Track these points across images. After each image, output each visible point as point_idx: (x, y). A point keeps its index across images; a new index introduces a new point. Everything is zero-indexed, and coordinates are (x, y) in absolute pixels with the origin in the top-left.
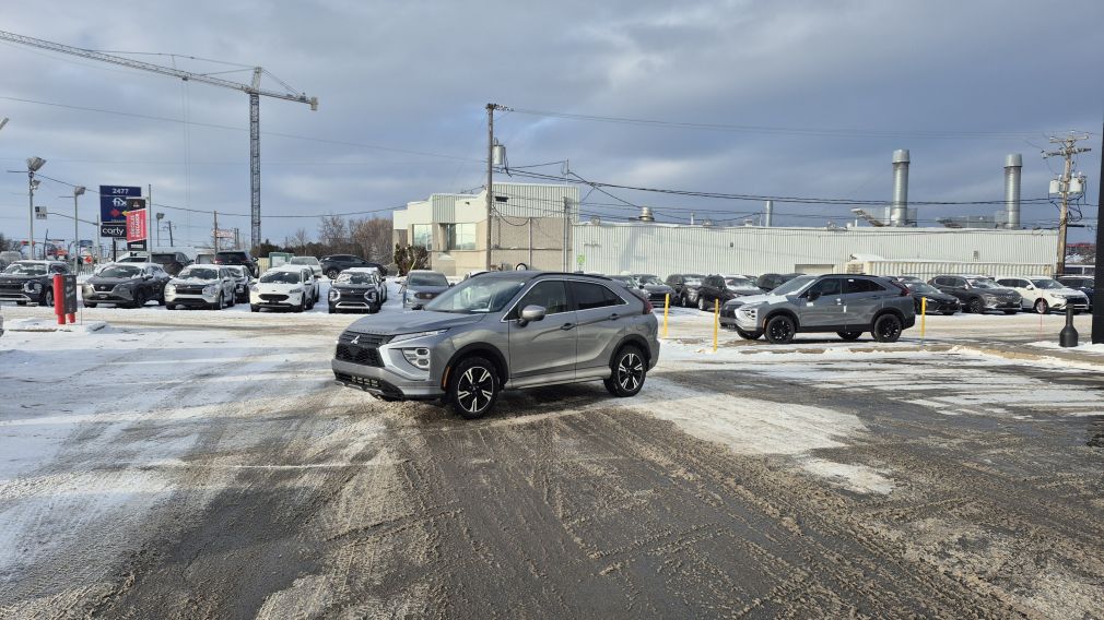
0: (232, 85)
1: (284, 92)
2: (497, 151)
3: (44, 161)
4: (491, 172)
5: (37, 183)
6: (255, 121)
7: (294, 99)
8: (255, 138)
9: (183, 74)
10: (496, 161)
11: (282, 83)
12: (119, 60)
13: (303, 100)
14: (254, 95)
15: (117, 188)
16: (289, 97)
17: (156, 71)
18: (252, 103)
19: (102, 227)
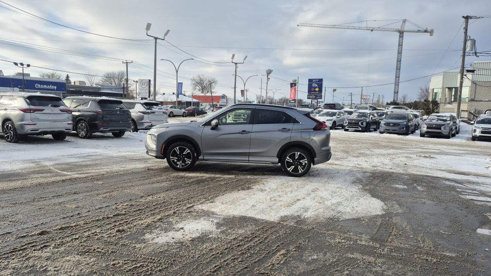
0: (392, 30)
1: (416, 29)
2: (469, 43)
3: (272, 71)
4: (464, 56)
5: (269, 79)
6: (400, 45)
7: (422, 32)
8: (400, 53)
9: (371, 29)
10: (468, 49)
11: (416, 25)
12: (345, 27)
13: (426, 31)
14: (401, 33)
15: (314, 79)
16: (419, 31)
17: (360, 29)
18: (400, 37)
19: (308, 95)
